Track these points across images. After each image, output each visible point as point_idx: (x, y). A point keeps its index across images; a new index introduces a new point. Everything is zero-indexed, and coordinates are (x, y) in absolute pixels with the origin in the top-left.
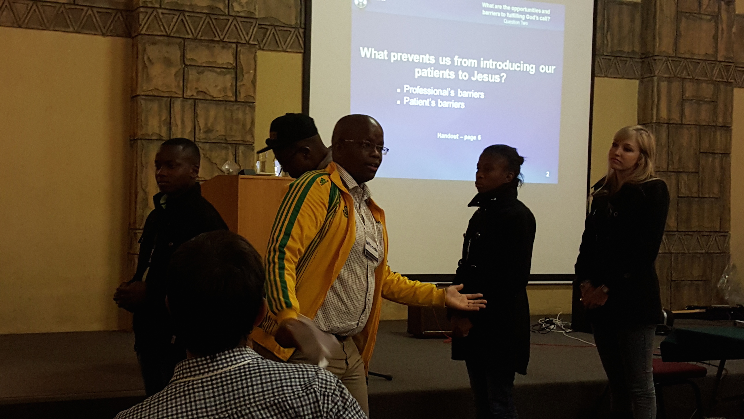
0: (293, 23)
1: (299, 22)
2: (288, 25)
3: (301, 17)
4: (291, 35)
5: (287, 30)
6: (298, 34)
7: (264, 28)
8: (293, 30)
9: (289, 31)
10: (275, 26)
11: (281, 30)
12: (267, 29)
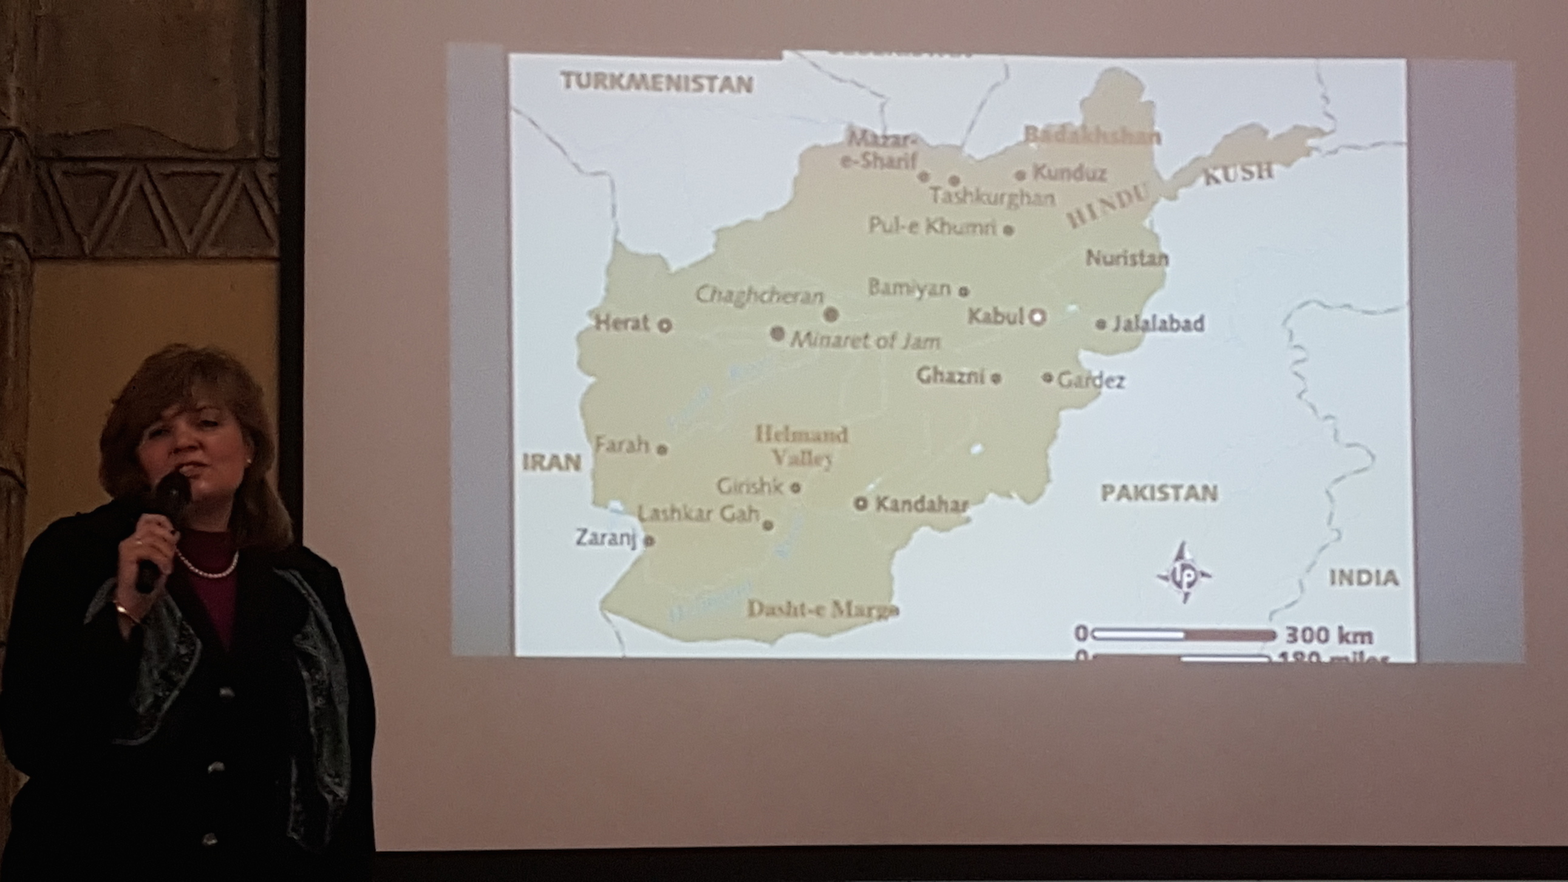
0: (229, 139)
1: (252, 135)
2: (201, 150)
3: (263, 111)
4: (220, 191)
5: (201, 174)
6: (251, 186)
7: (99, 172)
8: (227, 170)
9: (213, 174)
10: (145, 160)
11: (174, 174)
12: (113, 176)
